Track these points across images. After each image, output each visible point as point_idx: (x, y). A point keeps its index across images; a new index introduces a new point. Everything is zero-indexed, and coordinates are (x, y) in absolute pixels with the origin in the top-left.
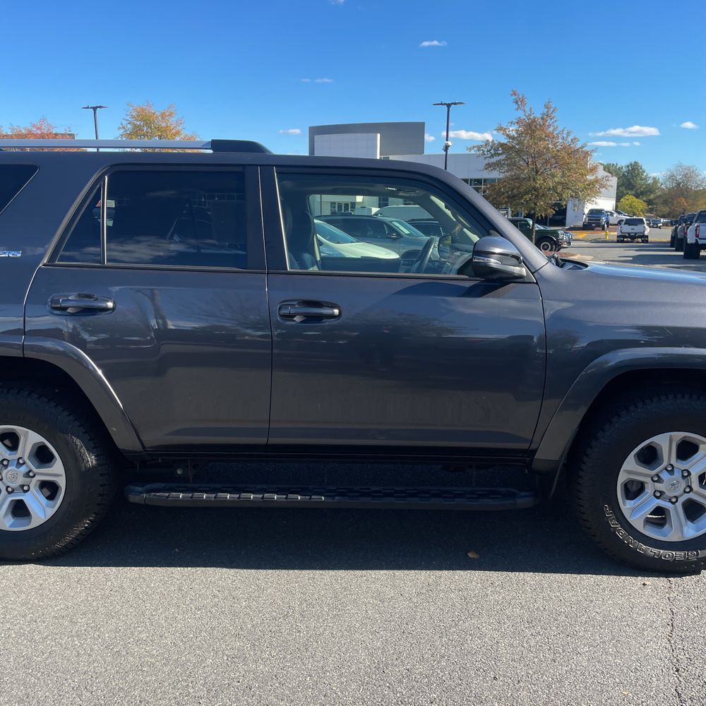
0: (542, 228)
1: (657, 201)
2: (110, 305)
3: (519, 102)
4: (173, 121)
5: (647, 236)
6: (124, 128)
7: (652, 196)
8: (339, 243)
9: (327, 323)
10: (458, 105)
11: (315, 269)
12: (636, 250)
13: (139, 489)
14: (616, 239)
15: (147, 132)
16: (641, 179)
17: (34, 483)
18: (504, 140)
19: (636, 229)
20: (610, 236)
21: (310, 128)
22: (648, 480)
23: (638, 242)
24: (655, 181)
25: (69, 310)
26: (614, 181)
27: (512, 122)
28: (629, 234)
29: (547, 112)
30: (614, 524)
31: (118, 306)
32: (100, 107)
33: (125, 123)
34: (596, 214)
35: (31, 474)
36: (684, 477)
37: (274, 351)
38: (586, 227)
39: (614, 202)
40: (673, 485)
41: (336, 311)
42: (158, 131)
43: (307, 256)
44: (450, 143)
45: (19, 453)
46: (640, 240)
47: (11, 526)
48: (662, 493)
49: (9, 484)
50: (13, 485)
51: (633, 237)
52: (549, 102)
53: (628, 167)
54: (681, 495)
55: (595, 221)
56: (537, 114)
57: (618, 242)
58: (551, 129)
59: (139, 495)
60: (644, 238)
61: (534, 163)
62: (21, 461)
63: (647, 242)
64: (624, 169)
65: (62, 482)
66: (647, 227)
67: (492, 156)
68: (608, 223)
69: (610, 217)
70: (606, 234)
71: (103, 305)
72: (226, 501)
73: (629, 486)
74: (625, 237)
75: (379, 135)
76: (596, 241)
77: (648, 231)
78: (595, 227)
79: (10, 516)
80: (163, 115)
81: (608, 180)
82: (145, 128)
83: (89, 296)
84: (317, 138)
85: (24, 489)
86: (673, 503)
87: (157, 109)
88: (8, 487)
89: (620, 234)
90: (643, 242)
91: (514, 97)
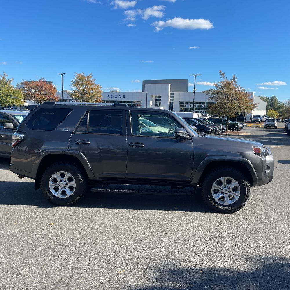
0: (232, 122)
1: (284, 112)
2: (89, 142)
3: (222, 75)
4: (91, 79)
5: (276, 126)
6: (73, 82)
7: (281, 110)
8: (151, 127)
9: (141, 148)
10: (199, 75)
11: (140, 135)
12: (270, 132)
13: (93, 188)
14: (263, 127)
15: (81, 83)
16: (277, 103)
17: (68, 186)
18: (216, 89)
19: (272, 123)
20: (261, 126)
21: (143, 81)
22: (219, 189)
23: (273, 128)
24: (283, 104)
25: (80, 144)
26: (265, 104)
27: (219, 82)
28: (269, 125)
29: (233, 79)
30: (210, 199)
31: (91, 143)
32: (64, 74)
33: (73, 80)
34: (256, 117)
35: (67, 184)
36: (228, 188)
37: (128, 156)
38: (252, 122)
39: (265, 112)
40: (225, 190)
41: (143, 145)
42: (86, 83)
43: (137, 132)
44: (196, 89)
45: (65, 179)
46: (273, 127)
47: (61, 197)
48: (223, 192)
49: (62, 186)
50: (62, 187)
51: (270, 127)
52: (234, 75)
53: (271, 98)
54: (228, 193)
55: (256, 119)
56: (229, 79)
57: (264, 128)
58: (235, 85)
59: (94, 190)
60: (275, 127)
61: (228, 98)
62: (65, 181)
63: (276, 128)
64: (270, 99)
65: (75, 186)
66: (276, 122)
67: (212, 95)
68: (261, 121)
69: (262, 118)
70: (260, 125)
71: (87, 142)
72: (115, 191)
73: (215, 191)
74: (267, 126)
75: (170, 84)
76: (256, 128)
77: (276, 124)
78: (256, 122)
79: (61, 195)
80: (88, 77)
81: (257, 105)
82: (81, 82)
83: (84, 140)
84: (146, 85)
85: (65, 188)
86: (226, 195)
87: (86, 75)
88: (61, 187)
89: (265, 125)
90: (274, 128)
91: (220, 73)
